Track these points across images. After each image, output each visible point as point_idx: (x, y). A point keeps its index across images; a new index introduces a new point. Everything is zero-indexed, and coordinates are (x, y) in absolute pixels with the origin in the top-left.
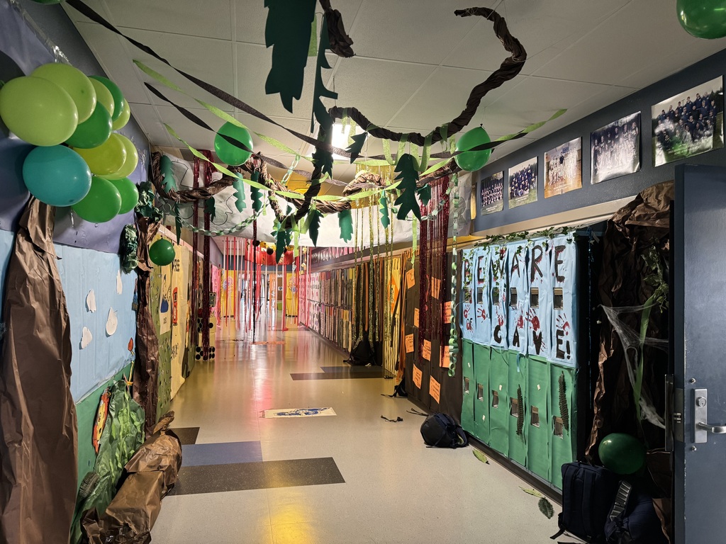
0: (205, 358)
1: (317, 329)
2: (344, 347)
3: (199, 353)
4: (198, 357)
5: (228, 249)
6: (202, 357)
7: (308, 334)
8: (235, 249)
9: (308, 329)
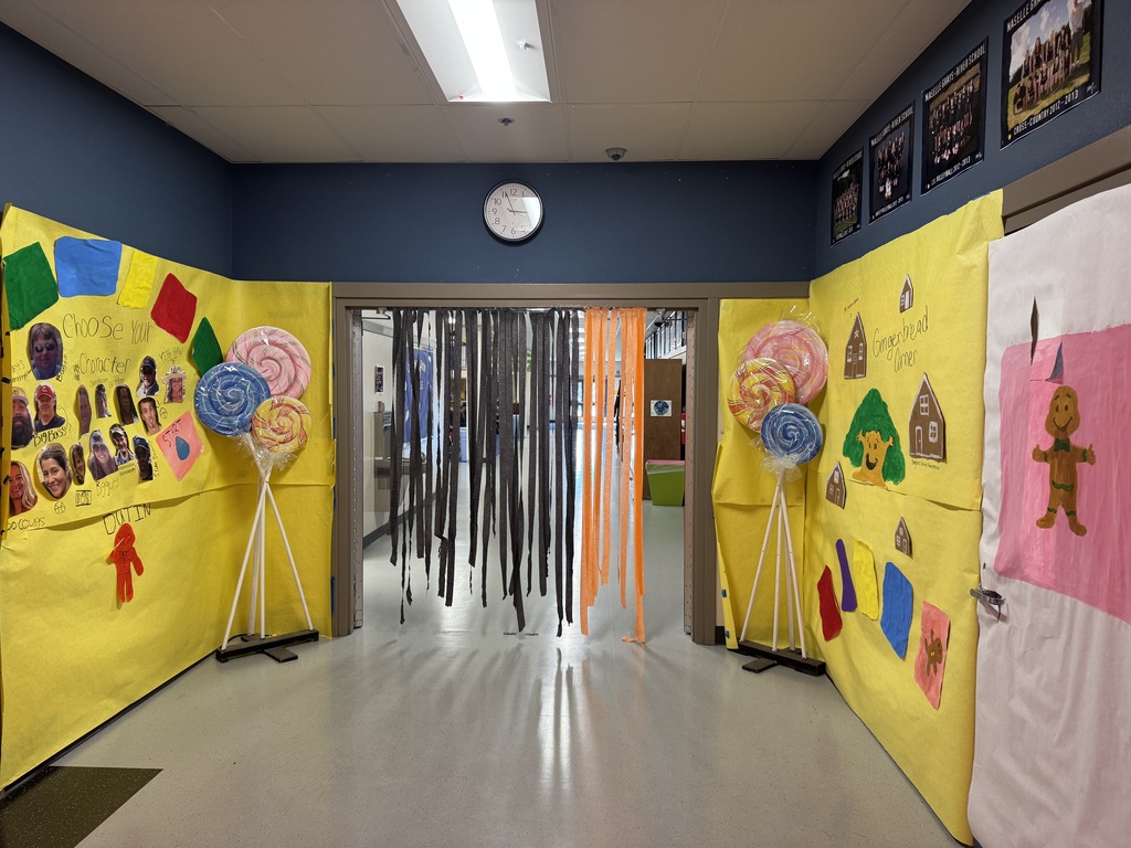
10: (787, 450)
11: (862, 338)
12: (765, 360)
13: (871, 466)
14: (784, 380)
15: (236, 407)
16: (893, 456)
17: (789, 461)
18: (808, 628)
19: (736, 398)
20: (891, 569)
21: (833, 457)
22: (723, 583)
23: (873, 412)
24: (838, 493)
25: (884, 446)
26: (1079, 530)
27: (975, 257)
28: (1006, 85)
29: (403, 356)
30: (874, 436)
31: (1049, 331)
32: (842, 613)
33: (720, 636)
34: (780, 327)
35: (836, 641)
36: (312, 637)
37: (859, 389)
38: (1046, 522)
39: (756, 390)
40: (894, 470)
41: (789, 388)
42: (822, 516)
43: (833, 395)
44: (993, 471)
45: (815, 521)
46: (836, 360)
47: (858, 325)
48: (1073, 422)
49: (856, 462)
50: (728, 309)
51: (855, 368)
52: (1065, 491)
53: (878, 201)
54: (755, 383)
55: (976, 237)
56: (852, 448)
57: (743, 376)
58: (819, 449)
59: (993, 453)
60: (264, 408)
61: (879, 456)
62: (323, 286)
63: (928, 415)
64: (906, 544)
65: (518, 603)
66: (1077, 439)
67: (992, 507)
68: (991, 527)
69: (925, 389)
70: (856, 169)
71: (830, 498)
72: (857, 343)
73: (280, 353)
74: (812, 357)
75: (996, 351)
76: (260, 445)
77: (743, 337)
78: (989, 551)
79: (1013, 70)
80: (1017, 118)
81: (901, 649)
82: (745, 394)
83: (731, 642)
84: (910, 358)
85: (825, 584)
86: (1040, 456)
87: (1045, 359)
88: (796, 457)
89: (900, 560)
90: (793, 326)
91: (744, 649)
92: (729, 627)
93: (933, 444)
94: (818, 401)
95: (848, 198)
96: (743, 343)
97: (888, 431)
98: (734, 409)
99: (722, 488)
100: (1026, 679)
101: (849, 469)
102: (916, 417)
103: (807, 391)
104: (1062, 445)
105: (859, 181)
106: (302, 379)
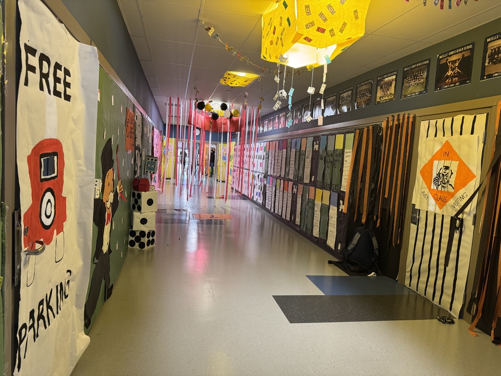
0: (142, 245)
1: (260, 201)
2: (316, 233)
3: (133, 239)
4: (132, 244)
5: (170, 116)
6: (137, 244)
7: (244, 204)
8: (178, 117)
9: (244, 197)
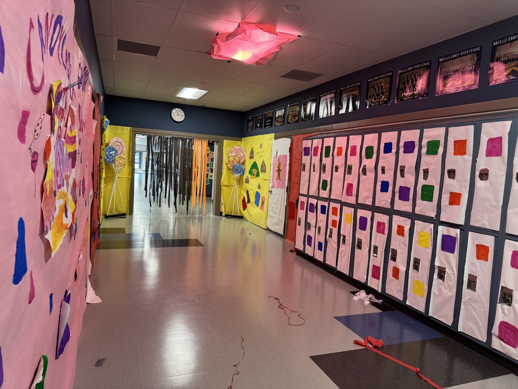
10: (237, 173)
11: (253, 152)
12: (233, 154)
13: (254, 175)
14: (237, 159)
15: (111, 157)
16: (258, 173)
17: (238, 175)
18: (240, 210)
19: (227, 162)
20: (257, 192)
21: (247, 174)
22: (222, 202)
23: (254, 165)
24: (247, 181)
25: (256, 171)
26: (280, 180)
27: (270, 142)
28: (276, 118)
29: (149, 147)
30: (255, 170)
31: (278, 154)
32: (247, 204)
33: (221, 214)
34: (236, 147)
35: (246, 210)
36: (124, 214)
37: (252, 161)
38: (277, 179)
39: (231, 160)
40: (258, 175)
41: (238, 160)
42: (244, 187)
43: (247, 162)
44: (272, 174)
45: (241, 188)
46: (248, 155)
47: (252, 149)
48: (280, 166)
49: (251, 175)
50: (226, 142)
51: (251, 157)
52: (279, 175)
53: (256, 127)
54: (231, 159)
55: (271, 139)
56: (250, 172)
57: (229, 157)
58: (244, 173)
59: (272, 171)
60: (117, 157)
61: (255, 173)
62: (129, 128)
63: (263, 166)
64: (259, 187)
65: (176, 207)
66: (280, 169)
67: (271, 179)
68: (271, 182)
69: (263, 162)
70: (253, 118)
71: (246, 182)
72: (252, 152)
73: (119, 144)
74: (243, 154)
75: (273, 156)
76: (115, 167)
77: (228, 149)
78: (271, 185)
79: (277, 116)
80: (276, 124)
81: (258, 206)
82: (229, 161)
83: (224, 214)
84: (261, 156)
85: (244, 200)
86: (277, 171)
87: (278, 158)
88: (239, 174)
89: (258, 190)
90: (239, 147)
91: (227, 216)
92: (223, 211)
93: (264, 171)
94: (244, 163)
95: (251, 124)
96: (228, 150)
97: (257, 169)
98: (227, 164)
99: (223, 181)
100: (274, 201)
101: (250, 176)
102: (262, 166)
103: (242, 161)
104: (279, 169)
105: (253, 121)
106: (124, 151)
